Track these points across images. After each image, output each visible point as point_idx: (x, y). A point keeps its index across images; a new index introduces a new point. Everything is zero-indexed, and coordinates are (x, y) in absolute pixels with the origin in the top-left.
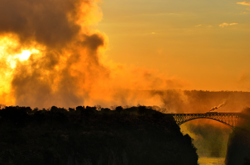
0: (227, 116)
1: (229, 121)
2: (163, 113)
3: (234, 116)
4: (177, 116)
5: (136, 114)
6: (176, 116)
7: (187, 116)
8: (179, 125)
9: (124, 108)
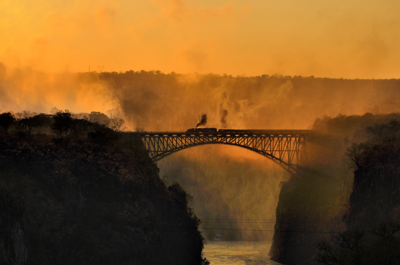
0: (276, 139)
1: (282, 151)
2: (115, 129)
3: (293, 139)
4: (152, 139)
5: (48, 131)
6: (148, 139)
7: (177, 137)
8: (155, 160)
9: (18, 117)
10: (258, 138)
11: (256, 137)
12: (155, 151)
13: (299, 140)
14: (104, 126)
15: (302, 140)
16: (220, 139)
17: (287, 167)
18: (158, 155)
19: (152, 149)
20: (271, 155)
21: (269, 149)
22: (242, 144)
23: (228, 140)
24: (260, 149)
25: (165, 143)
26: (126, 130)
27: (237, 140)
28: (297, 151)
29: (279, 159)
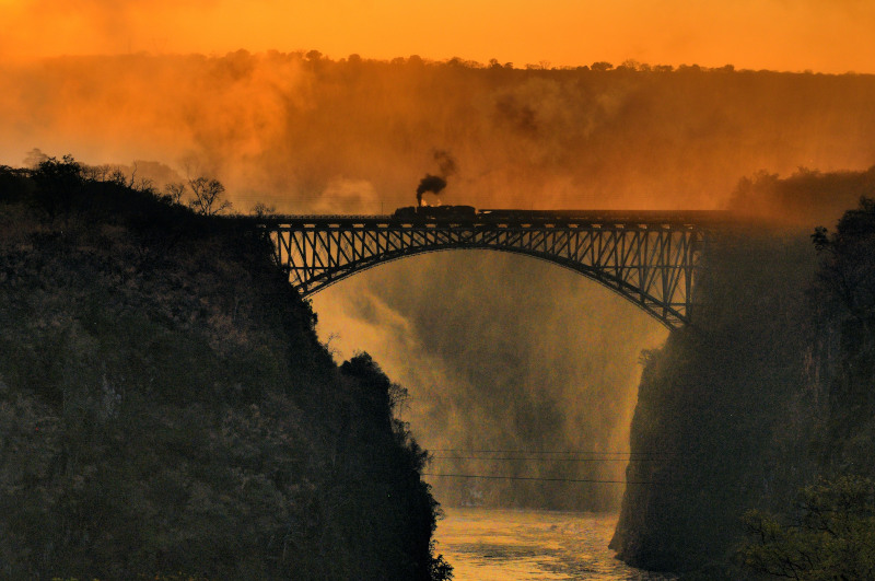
0: (630, 235)
1: (647, 268)
3: (677, 235)
4: (298, 235)
6: (286, 235)
7: (365, 230)
8: (307, 293)
10: (583, 234)
12: (305, 268)
13: (693, 238)
14: (168, 199)
15: (700, 237)
16: (479, 237)
17: (660, 311)
18: (314, 279)
19: (298, 262)
20: (618, 278)
21: (611, 263)
22: (541, 248)
23: (502, 238)
24: (587, 261)
26: (227, 212)
28: (687, 267)
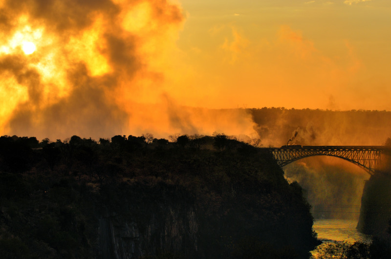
0: (361, 152)
1: (365, 160)
2: (255, 146)
3: (372, 152)
4: (279, 152)
5: (210, 147)
6: (276, 152)
8: (282, 166)
9: (192, 138)
10: (349, 152)
11: (348, 151)
12: (281, 160)
13: (376, 152)
14: (247, 144)
15: (378, 152)
16: (324, 152)
17: (368, 170)
18: (283, 163)
19: (279, 159)
20: (358, 163)
21: (356, 159)
22: (339, 155)
23: (330, 153)
24: (350, 158)
25: (288, 155)
26: (262, 147)
27: (335, 153)
28: (375, 160)
29: (363, 165)
